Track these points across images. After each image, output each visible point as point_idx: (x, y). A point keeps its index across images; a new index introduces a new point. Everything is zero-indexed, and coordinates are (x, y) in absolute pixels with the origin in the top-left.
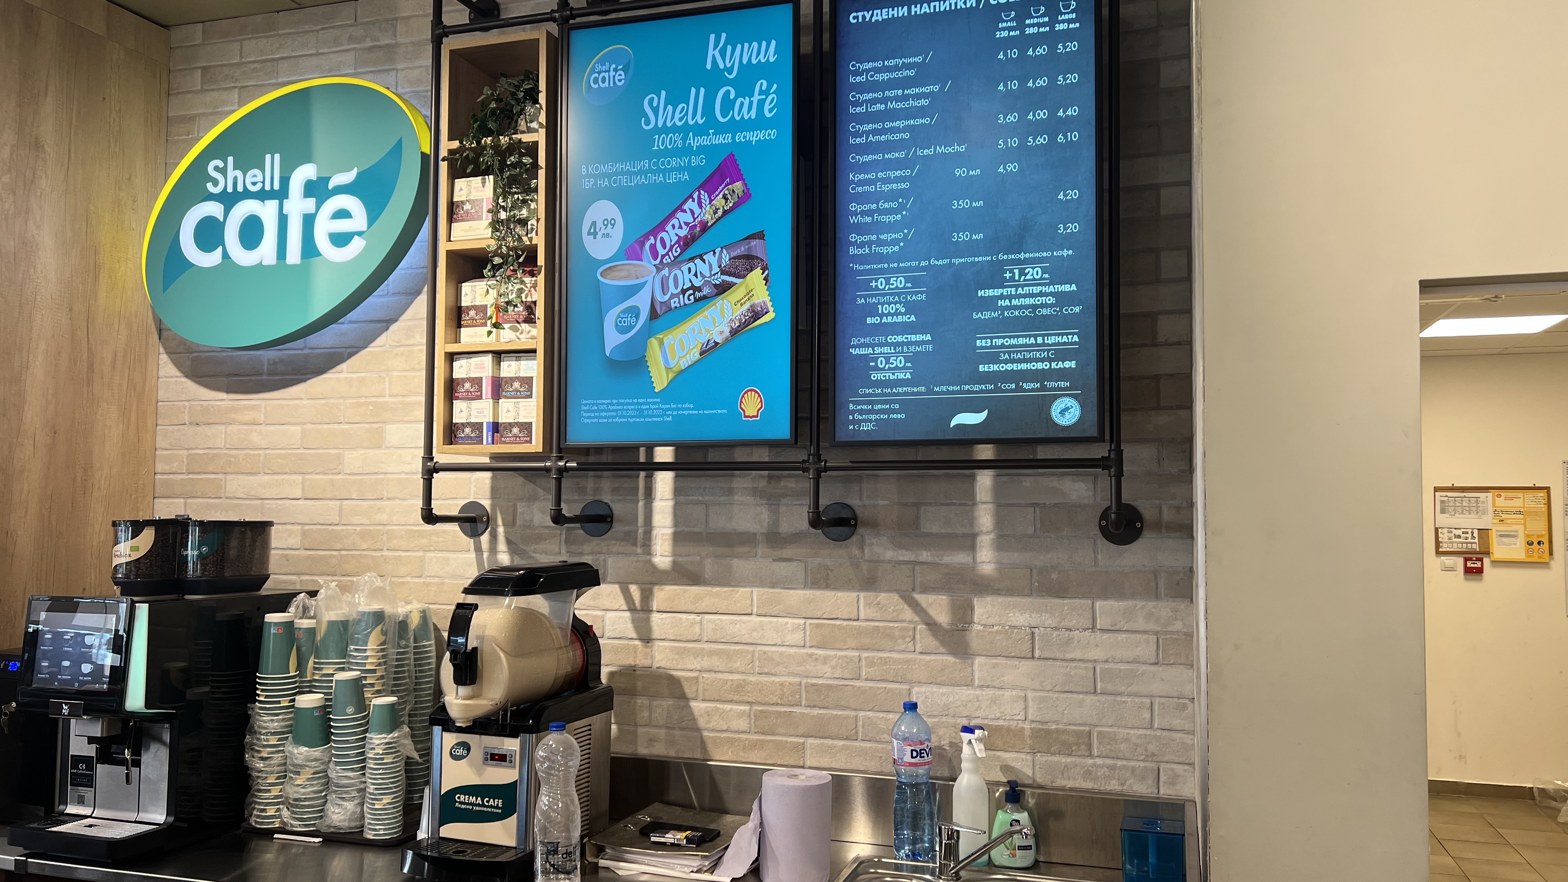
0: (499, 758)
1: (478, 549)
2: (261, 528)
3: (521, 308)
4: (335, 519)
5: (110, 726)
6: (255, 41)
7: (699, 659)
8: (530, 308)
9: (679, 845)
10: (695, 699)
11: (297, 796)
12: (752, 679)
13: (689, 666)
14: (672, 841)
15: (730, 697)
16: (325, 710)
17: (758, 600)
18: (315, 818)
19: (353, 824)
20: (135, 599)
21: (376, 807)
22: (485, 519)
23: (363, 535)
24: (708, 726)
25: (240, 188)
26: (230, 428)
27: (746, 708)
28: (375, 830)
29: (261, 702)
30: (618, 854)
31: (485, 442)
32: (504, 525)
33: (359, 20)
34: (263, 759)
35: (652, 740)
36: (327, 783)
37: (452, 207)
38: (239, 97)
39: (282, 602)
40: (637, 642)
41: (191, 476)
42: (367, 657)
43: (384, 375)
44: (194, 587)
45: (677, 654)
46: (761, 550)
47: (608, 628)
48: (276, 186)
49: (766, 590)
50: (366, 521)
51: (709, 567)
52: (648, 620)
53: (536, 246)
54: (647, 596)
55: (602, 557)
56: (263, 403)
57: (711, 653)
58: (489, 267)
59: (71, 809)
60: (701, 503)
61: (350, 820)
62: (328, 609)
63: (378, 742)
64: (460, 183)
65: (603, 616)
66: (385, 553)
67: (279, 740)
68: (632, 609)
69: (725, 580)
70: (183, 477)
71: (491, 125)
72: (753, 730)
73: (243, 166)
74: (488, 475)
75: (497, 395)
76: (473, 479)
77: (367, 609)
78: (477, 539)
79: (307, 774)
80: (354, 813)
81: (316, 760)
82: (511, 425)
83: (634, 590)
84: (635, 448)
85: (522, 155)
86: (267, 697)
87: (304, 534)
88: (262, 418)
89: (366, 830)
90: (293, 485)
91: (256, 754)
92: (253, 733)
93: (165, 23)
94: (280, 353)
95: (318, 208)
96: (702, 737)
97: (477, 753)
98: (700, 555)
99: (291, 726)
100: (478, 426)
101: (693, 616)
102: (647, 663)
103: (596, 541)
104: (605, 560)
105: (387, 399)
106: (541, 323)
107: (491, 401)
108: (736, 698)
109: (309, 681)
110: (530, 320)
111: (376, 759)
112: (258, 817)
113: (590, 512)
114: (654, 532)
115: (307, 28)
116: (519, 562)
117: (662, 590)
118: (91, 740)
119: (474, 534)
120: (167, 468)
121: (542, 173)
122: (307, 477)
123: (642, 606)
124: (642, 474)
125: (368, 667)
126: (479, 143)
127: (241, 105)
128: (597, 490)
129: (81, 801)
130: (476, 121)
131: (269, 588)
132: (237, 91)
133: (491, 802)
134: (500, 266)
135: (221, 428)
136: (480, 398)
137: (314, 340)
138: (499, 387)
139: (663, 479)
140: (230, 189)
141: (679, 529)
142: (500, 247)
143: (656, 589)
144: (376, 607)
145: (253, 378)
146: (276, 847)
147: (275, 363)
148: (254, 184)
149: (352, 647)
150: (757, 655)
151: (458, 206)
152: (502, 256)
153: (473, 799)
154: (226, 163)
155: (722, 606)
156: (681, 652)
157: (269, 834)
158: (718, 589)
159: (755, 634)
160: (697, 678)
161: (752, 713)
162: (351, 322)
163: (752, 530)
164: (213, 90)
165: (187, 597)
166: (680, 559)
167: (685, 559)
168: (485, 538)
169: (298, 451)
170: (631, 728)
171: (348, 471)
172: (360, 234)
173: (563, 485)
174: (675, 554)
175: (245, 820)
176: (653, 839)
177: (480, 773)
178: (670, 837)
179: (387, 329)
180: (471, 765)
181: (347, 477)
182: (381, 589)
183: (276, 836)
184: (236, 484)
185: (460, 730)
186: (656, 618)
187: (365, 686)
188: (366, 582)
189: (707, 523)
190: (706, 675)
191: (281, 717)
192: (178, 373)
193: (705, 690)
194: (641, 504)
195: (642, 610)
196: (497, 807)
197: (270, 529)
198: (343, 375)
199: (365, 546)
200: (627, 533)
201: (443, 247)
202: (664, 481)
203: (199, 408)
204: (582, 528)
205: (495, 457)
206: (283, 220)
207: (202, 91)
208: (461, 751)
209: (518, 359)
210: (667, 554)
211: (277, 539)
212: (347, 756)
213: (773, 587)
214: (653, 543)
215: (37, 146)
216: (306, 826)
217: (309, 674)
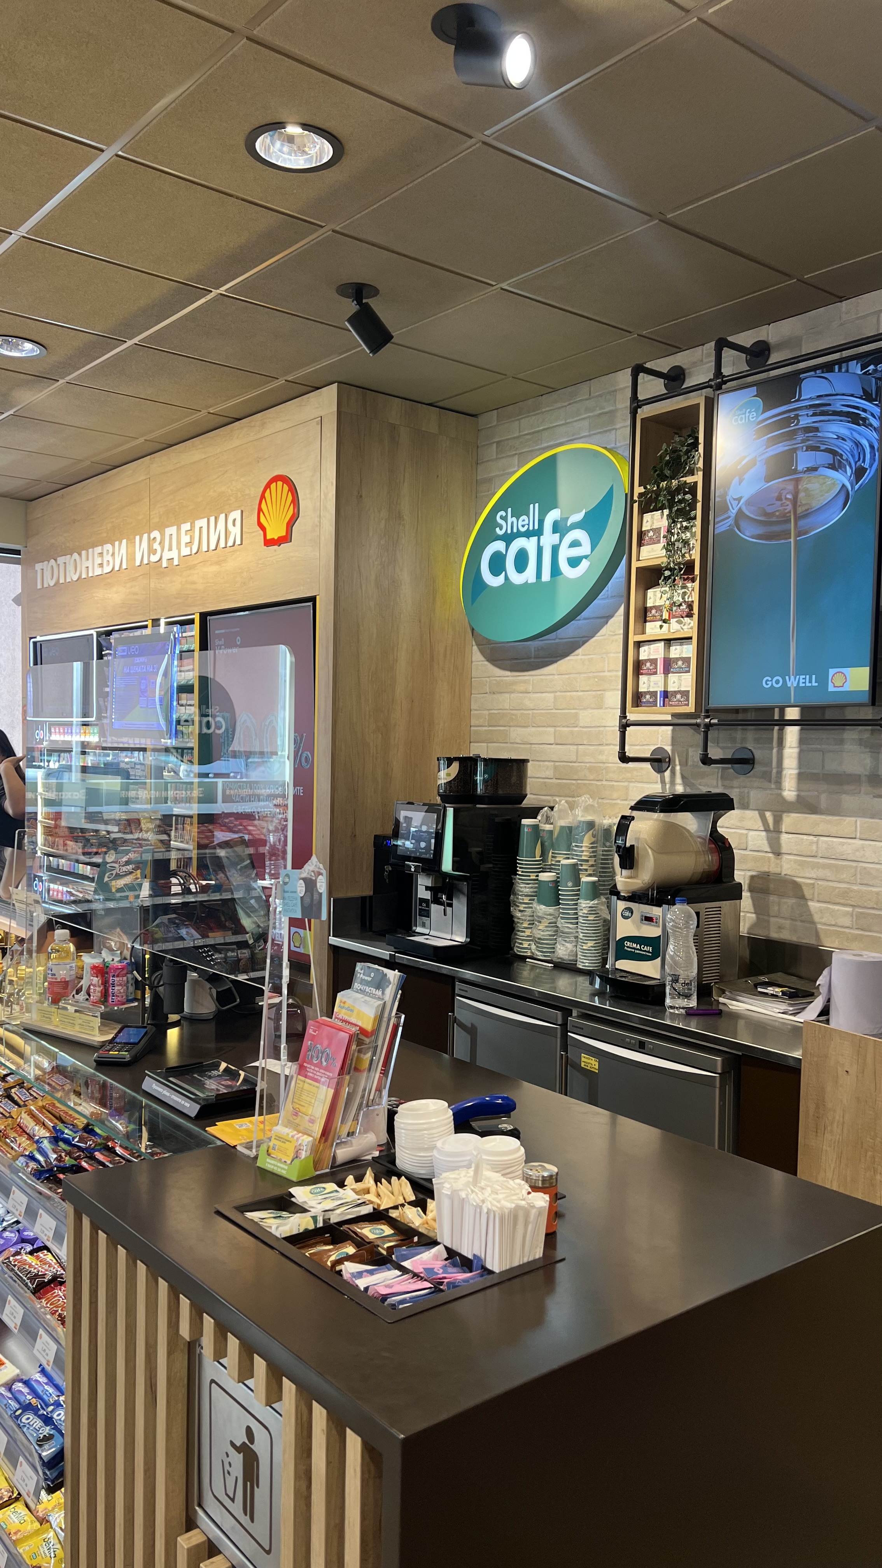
0: (649, 919)
1: (663, 782)
2: (522, 763)
3: (684, 606)
4: (574, 758)
5: (435, 881)
6: (527, 419)
7: (815, 870)
8: (690, 606)
9: (777, 996)
10: (812, 900)
11: (539, 936)
12: (855, 888)
13: (807, 875)
14: (772, 992)
15: (838, 900)
16: (556, 883)
17: (861, 827)
18: (550, 952)
19: (571, 958)
20: (447, 805)
21: (584, 948)
22: (667, 760)
23: (590, 770)
24: (821, 920)
25: (515, 530)
26: (512, 695)
27: (850, 909)
28: (583, 963)
29: (520, 875)
30: (733, 996)
31: (658, 705)
32: (680, 765)
33: (592, 395)
34: (520, 911)
35: (780, 928)
36: (557, 931)
37: (641, 535)
38: (519, 461)
39: (533, 812)
40: (771, 855)
41: (490, 728)
42: (582, 851)
43: (604, 656)
44: (481, 799)
45: (799, 865)
46: (865, 788)
47: (750, 843)
48: (536, 527)
49: (868, 820)
50: (593, 761)
51: (824, 799)
52: (778, 839)
53: (694, 560)
54: (778, 820)
55: (746, 790)
56: (531, 678)
57: (824, 867)
58: (662, 578)
59: (419, 929)
60: (820, 750)
61: (569, 955)
62: (560, 818)
63: (584, 906)
64: (647, 517)
65: (747, 834)
66: (604, 783)
67: (530, 900)
68: (767, 830)
69: (835, 810)
70: (486, 728)
71: (667, 472)
72: (855, 927)
73: (517, 515)
74: (670, 728)
75: (667, 670)
76: (660, 731)
77: (583, 819)
78: (662, 774)
79: (545, 923)
80: (572, 951)
81: (550, 915)
82: (676, 693)
83: (768, 815)
84: (771, 709)
85: (685, 493)
86: (522, 872)
87: (555, 768)
88: (530, 689)
89: (578, 963)
90: (548, 736)
91: (517, 908)
92: (515, 894)
93: (474, 413)
94: (540, 643)
95: (561, 541)
96: (816, 928)
97: (637, 915)
98: (817, 791)
99: (536, 892)
100: (654, 694)
101: (811, 838)
102: (778, 870)
103: (742, 778)
104: (748, 792)
105: (606, 674)
106: (696, 617)
107: (663, 675)
108: (842, 901)
109: (550, 865)
110: (690, 615)
111: (583, 917)
112: (519, 947)
113: (737, 756)
114: (784, 772)
115: (559, 405)
116: (689, 791)
117: (789, 816)
118: (427, 888)
119: (660, 771)
120: (477, 723)
121: (699, 505)
122: (558, 729)
123: (774, 828)
124: (776, 728)
125: (584, 858)
126: (658, 486)
127: (520, 466)
128: (744, 740)
129: (424, 925)
130: (656, 471)
131: (526, 803)
132: (516, 457)
133: (645, 948)
134: (669, 577)
135: (507, 695)
136: (655, 673)
137: (562, 632)
138: (668, 665)
139: (791, 731)
140: (509, 531)
141: (802, 771)
142: (669, 563)
143: (785, 816)
144: (589, 818)
145: (526, 661)
146: (528, 967)
147: (538, 650)
148: (523, 526)
149: (574, 844)
150: (859, 869)
151: (645, 534)
152: (670, 569)
153: (634, 945)
154: (507, 513)
155: (833, 830)
156: (802, 864)
157: (523, 958)
158: (831, 817)
159: (857, 853)
160: (813, 884)
161: (854, 913)
162: (585, 619)
163: (859, 773)
164: (503, 457)
165: (478, 806)
166: (803, 794)
167: (806, 793)
168: (667, 774)
169: (552, 711)
170: (765, 918)
171: (582, 725)
172: (586, 557)
173: (709, 736)
174: (799, 790)
175: (512, 949)
176: (759, 990)
177: (639, 928)
178: (770, 990)
179: (607, 623)
180: (633, 922)
181: (581, 729)
182: (592, 806)
183: (527, 960)
184: (517, 734)
185: (625, 899)
186: (784, 837)
187: (581, 870)
188: (583, 801)
189: (823, 767)
190: (820, 883)
191: (530, 886)
192: (483, 659)
193: (819, 894)
194: (775, 751)
195: (774, 831)
196: (649, 952)
197: (527, 765)
198: (579, 657)
199: (592, 778)
200: (765, 773)
201: (635, 565)
202: (792, 734)
203: (494, 682)
204: (732, 768)
205: (674, 715)
206: (540, 550)
207: (497, 459)
208: (627, 914)
209: (681, 644)
210: (793, 789)
211: (531, 770)
212: (568, 914)
213: (872, 818)
214: (783, 780)
215: (399, 517)
216: (545, 956)
217: (549, 861)
